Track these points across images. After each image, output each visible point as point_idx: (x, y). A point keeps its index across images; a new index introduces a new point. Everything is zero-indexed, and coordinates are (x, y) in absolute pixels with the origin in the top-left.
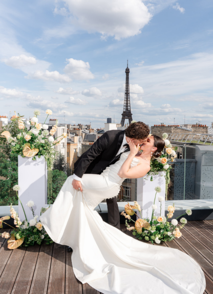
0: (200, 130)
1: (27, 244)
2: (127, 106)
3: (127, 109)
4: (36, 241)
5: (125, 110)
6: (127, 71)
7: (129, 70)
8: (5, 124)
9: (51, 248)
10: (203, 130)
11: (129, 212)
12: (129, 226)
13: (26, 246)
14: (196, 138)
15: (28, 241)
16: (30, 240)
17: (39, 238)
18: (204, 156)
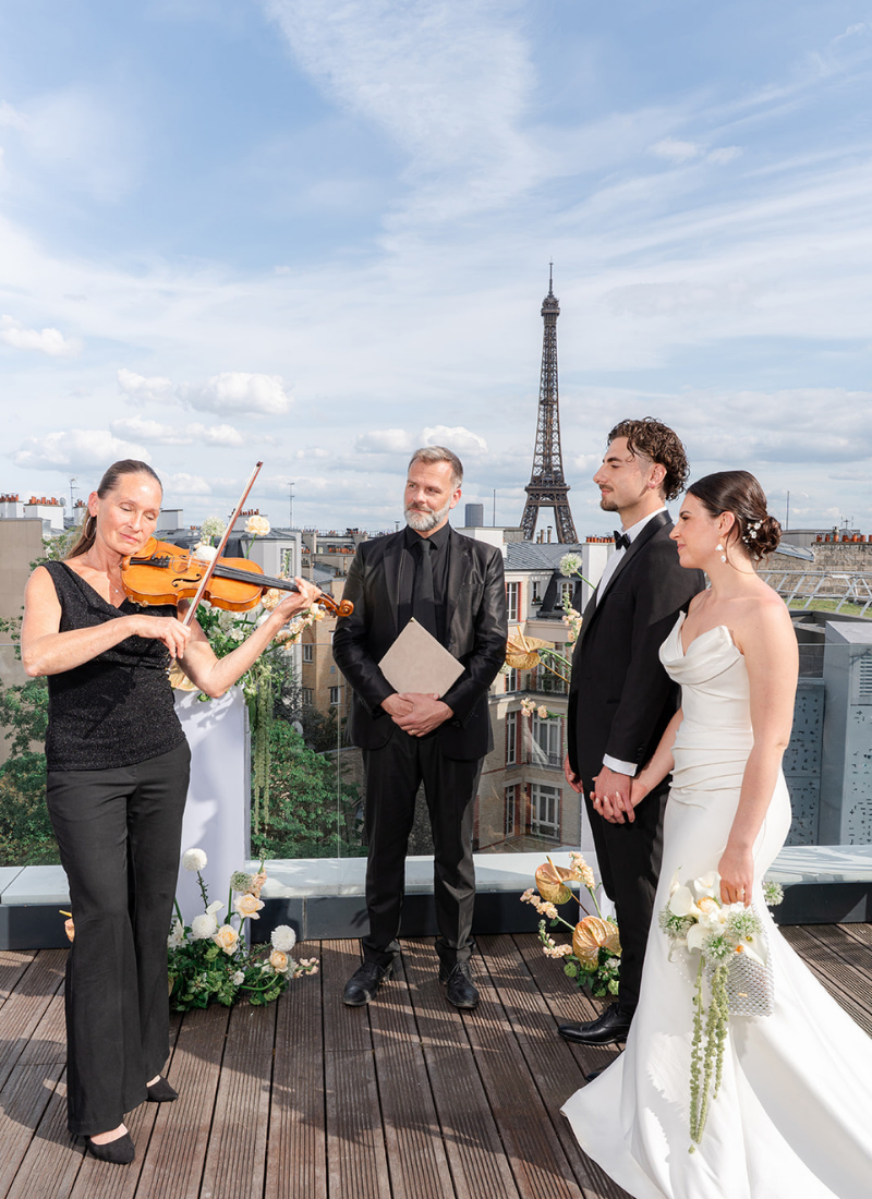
0: (848, 556)
1: (182, 1003)
2: (547, 456)
3: (548, 467)
4: (216, 994)
5: (538, 472)
6: (550, 311)
7: (555, 303)
8: (53, 531)
9: (271, 1017)
10: (860, 557)
11: (552, 890)
12: (552, 942)
13: (180, 1008)
14: (830, 590)
15: (185, 992)
16: (193, 990)
17: (224, 982)
18: (858, 664)
